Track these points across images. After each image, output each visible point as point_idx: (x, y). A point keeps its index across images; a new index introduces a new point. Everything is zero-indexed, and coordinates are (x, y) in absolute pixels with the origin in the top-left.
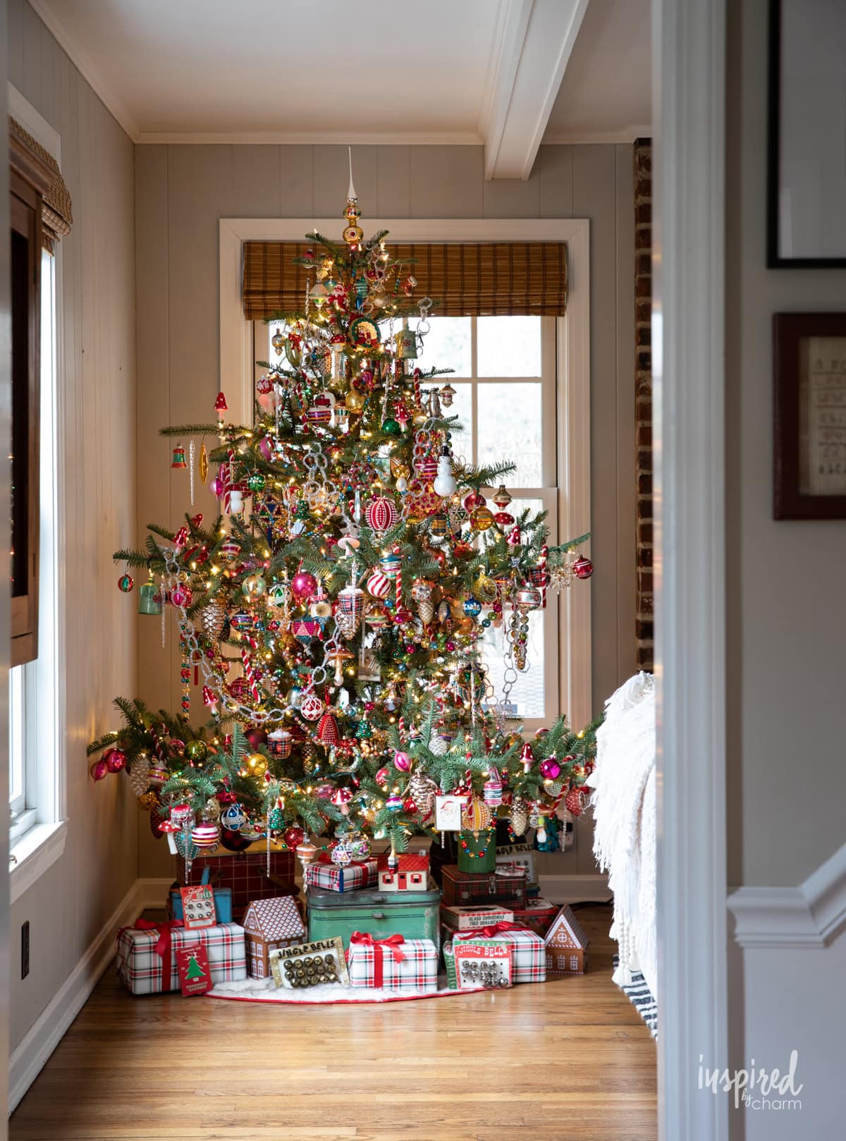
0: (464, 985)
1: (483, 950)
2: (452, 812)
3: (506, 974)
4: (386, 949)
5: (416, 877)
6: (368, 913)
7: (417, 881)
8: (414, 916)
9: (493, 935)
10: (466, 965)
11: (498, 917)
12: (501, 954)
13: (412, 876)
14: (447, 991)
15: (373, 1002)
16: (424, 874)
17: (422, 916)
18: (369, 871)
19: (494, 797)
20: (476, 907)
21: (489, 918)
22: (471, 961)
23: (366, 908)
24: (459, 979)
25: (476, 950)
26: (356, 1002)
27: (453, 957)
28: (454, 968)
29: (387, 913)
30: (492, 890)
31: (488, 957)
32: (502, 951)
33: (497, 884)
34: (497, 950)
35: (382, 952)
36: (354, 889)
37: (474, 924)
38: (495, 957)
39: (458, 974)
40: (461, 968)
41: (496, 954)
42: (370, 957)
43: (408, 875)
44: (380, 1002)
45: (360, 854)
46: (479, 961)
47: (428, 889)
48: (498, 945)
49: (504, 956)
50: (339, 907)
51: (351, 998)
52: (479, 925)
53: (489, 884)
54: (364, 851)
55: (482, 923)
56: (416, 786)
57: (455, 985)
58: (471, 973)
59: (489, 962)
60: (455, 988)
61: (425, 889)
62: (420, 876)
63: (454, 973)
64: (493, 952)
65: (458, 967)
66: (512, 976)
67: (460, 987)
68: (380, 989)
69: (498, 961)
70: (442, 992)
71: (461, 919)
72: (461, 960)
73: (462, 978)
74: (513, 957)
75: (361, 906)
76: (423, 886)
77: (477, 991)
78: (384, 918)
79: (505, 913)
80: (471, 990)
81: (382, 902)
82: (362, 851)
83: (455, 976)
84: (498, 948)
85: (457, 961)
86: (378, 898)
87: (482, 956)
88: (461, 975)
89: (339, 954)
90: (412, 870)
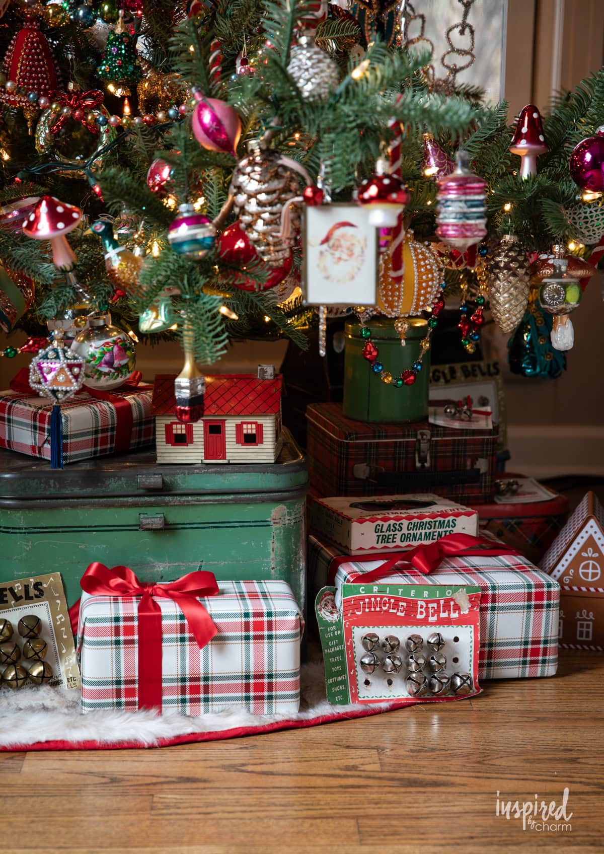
0: (365, 693)
1: (412, 607)
2: (351, 254)
3: (467, 664)
4: (169, 608)
5: (249, 429)
6: (128, 516)
7: (251, 440)
8: (243, 524)
9: (433, 568)
10: (371, 642)
11: (441, 524)
12: (455, 615)
13: (239, 428)
14: (324, 709)
15: (133, 746)
16: (268, 424)
17: (264, 524)
18: (135, 414)
19: (465, 216)
20: (387, 499)
21: (421, 526)
22: (382, 632)
23: (123, 505)
24: (354, 678)
25: (396, 606)
26: (89, 747)
27: (338, 624)
28: (341, 653)
29: (176, 516)
30: (423, 460)
31: (425, 622)
32: (457, 608)
33: (433, 446)
34: (447, 607)
35: (160, 618)
36: (97, 458)
37: (385, 539)
38: (441, 622)
39: (352, 667)
40: (360, 650)
41: (443, 615)
42: (129, 631)
43: (230, 426)
44: (151, 747)
45: (105, 369)
46: (402, 633)
47: (279, 460)
48: (448, 595)
49: (461, 622)
50: (54, 501)
51: (76, 736)
52: (398, 542)
53: (415, 447)
54: (116, 363)
55: (405, 538)
56: (252, 186)
57: (344, 693)
58: (384, 664)
59: (426, 633)
60: (345, 702)
61: (271, 459)
62: (260, 427)
63: (342, 663)
64: (437, 612)
65: (351, 648)
66: (481, 666)
67: (355, 696)
68: (153, 712)
69: (448, 633)
70: (312, 714)
71: (356, 527)
72: (359, 632)
73: (361, 676)
74: (483, 621)
75: (111, 500)
76: (265, 452)
77: (397, 707)
78: (168, 528)
79: (458, 515)
80: (384, 705)
81: (165, 490)
82: (110, 364)
83: (343, 672)
84: (447, 602)
85: (349, 633)
86: (154, 480)
87: (409, 619)
88: (359, 668)
89: (54, 614)
90: (238, 414)
